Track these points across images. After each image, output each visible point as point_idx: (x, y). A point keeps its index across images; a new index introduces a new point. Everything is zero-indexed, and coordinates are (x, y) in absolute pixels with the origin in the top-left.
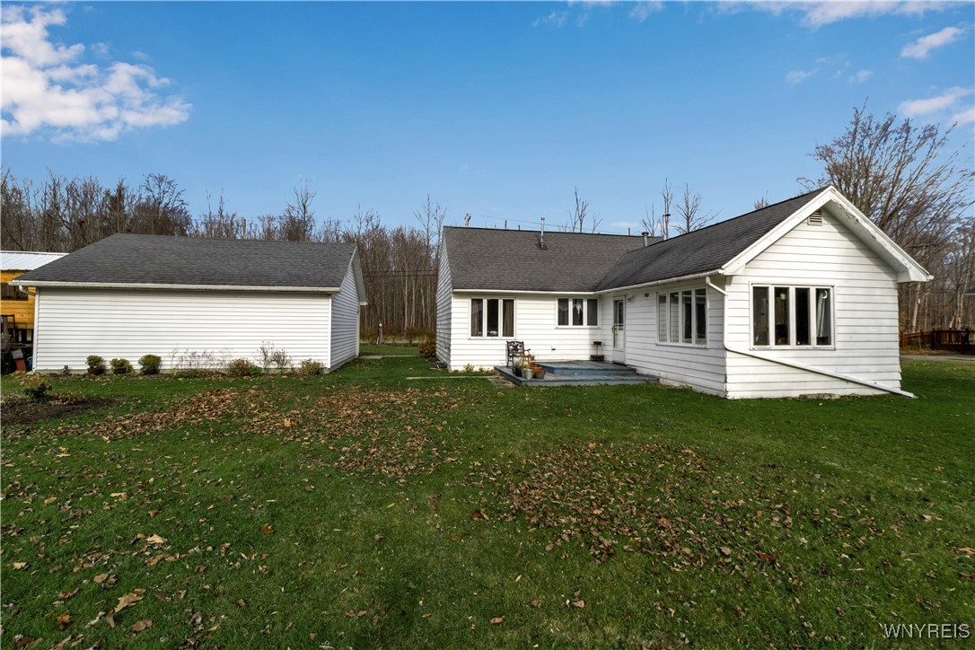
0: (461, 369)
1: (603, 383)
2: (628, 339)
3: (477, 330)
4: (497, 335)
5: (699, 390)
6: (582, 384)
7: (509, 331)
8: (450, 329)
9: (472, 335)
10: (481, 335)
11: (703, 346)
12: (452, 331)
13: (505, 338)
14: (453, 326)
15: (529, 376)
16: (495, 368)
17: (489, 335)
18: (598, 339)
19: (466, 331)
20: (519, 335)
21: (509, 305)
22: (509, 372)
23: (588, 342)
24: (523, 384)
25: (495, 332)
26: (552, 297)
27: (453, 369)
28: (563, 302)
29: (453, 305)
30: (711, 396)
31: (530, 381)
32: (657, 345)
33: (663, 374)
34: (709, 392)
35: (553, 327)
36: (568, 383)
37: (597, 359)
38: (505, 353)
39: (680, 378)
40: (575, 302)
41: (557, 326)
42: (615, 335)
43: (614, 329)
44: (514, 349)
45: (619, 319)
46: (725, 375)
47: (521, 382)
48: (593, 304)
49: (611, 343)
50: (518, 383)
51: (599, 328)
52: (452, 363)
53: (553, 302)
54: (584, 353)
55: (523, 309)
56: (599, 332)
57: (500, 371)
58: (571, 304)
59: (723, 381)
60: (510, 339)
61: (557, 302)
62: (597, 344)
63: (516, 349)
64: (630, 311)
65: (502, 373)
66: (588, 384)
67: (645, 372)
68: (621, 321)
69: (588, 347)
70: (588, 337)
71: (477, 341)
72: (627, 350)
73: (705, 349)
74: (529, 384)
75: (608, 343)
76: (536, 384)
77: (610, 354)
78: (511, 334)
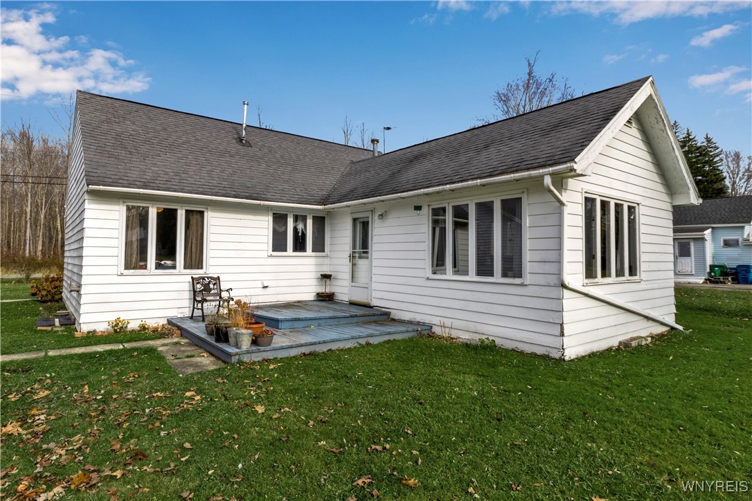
0: (102, 327)
1: (363, 342)
2: (374, 270)
3: (135, 259)
4: (174, 267)
5: (509, 345)
6: (334, 346)
7: (195, 260)
8: (81, 257)
9: (127, 268)
10: (145, 267)
11: (518, 281)
12: (85, 261)
13: (188, 271)
14: (85, 252)
15: (246, 343)
16: (170, 322)
17: (159, 266)
18: (327, 271)
19: (114, 261)
20: (211, 267)
21: (195, 219)
22: (198, 329)
23: (313, 275)
24: (234, 359)
25: (169, 263)
26: (265, 210)
27: (85, 328)
28: (279, 218)
29: (87, 214)
30: (534, 355)
31: (248, 352)
32: (428, 279)
33: (435, 321)
34: (528, 349)
35: (265, 254)
36: (312, 349)
37: (326, 298)
38: (187, 295)
39: (472, 326)
40: (296, 218)
41: (271, 252)
42: (354, 265)
43: (352, 257)
44: (204, 289)
45: (362, 245)
46: (562, 325)
47: (230, 355)
48: (320, 221)
49: (348, 276)
50: (223, 357)
51: (327, 256)
52: (83, 319)
53: (265, 218)
54: (307, 290)
55: (217, 226)
56: (327, 261)
57: (179, 328)
58: (290, 222)
59: (558, 333)
60: (197, 273)
61: (271, 218)
62: (326, 277)
63: (207, 288)
64: (380, 233)
65: (184, 333)
66: (341, 345)
67: (406, 316)
68: (365, 245)
69: (314, 282)
70: (313, 268)
71: (135, 276)
72: (374, 286)
73: (522, 285)
74: (246, 359)
75: (340, 276)
76: (257, 357)
77: (344, 290)
78: (200, 266)
